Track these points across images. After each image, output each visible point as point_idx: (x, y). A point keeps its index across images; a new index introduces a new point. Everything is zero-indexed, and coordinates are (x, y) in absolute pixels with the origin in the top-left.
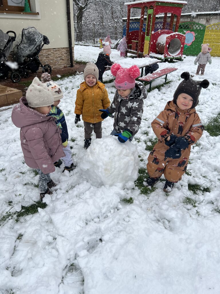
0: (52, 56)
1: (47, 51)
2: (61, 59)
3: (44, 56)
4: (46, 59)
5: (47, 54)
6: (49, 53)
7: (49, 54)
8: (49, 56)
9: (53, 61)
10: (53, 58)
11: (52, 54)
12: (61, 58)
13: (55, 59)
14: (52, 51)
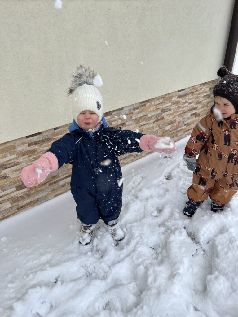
0: (172, 111)
1: (161, 100)
2: (192, 115)
3: (151, 118)
4: (155, 124)
5: (159, 111)
6: (165, 106)
7: (164, 111)
8: (164, 114)
9: (173, 125)
10: (175, 117)
11: (173, 107)
12: (194, 112)
13: (178, 119)
14: (175, 99)
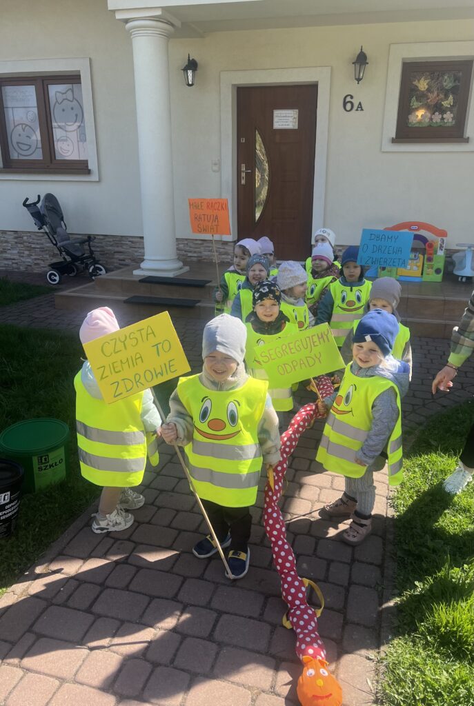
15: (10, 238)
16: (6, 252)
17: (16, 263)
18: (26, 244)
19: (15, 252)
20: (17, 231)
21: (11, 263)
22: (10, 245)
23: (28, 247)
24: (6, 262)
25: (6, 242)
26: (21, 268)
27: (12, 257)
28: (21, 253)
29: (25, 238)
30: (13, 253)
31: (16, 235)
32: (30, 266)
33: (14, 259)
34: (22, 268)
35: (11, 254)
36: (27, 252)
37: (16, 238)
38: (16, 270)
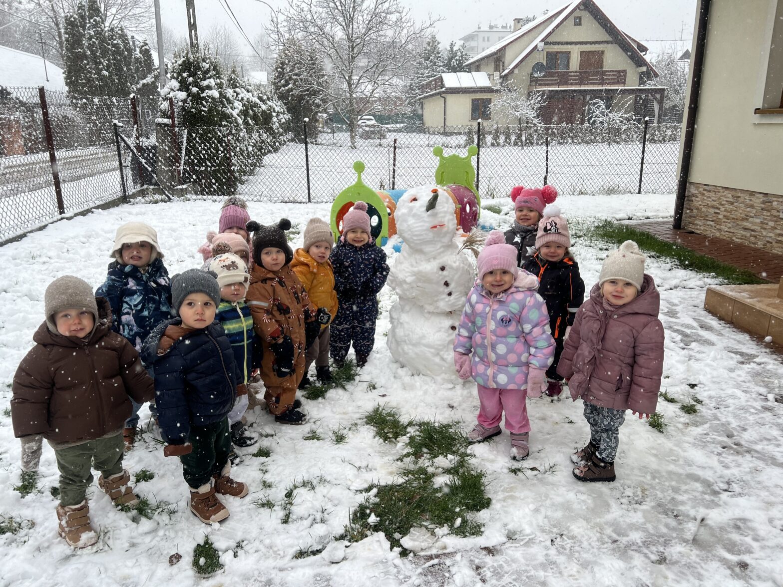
15: (757, 201)
16: (747, 219)
17: (755, 237)
18: (774, 213)
19: (758, 221)
20: (767, 194)
21: (748, 235)
22: (754, 211)
23: (775, 216)
24: (744, 233)
25: (752, 206)
26: (759, 243)
27: (753, 227)
28: (764, 223)
29: (775, 203)
30: (755, 223)
31: (765, 199)
32: (771, 243)
33: (753, 231)
34: (760, 245)
35: (752, 223)
36: (771, 224)
37: (763, 203)
38: (752, 245)
